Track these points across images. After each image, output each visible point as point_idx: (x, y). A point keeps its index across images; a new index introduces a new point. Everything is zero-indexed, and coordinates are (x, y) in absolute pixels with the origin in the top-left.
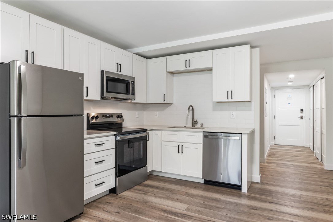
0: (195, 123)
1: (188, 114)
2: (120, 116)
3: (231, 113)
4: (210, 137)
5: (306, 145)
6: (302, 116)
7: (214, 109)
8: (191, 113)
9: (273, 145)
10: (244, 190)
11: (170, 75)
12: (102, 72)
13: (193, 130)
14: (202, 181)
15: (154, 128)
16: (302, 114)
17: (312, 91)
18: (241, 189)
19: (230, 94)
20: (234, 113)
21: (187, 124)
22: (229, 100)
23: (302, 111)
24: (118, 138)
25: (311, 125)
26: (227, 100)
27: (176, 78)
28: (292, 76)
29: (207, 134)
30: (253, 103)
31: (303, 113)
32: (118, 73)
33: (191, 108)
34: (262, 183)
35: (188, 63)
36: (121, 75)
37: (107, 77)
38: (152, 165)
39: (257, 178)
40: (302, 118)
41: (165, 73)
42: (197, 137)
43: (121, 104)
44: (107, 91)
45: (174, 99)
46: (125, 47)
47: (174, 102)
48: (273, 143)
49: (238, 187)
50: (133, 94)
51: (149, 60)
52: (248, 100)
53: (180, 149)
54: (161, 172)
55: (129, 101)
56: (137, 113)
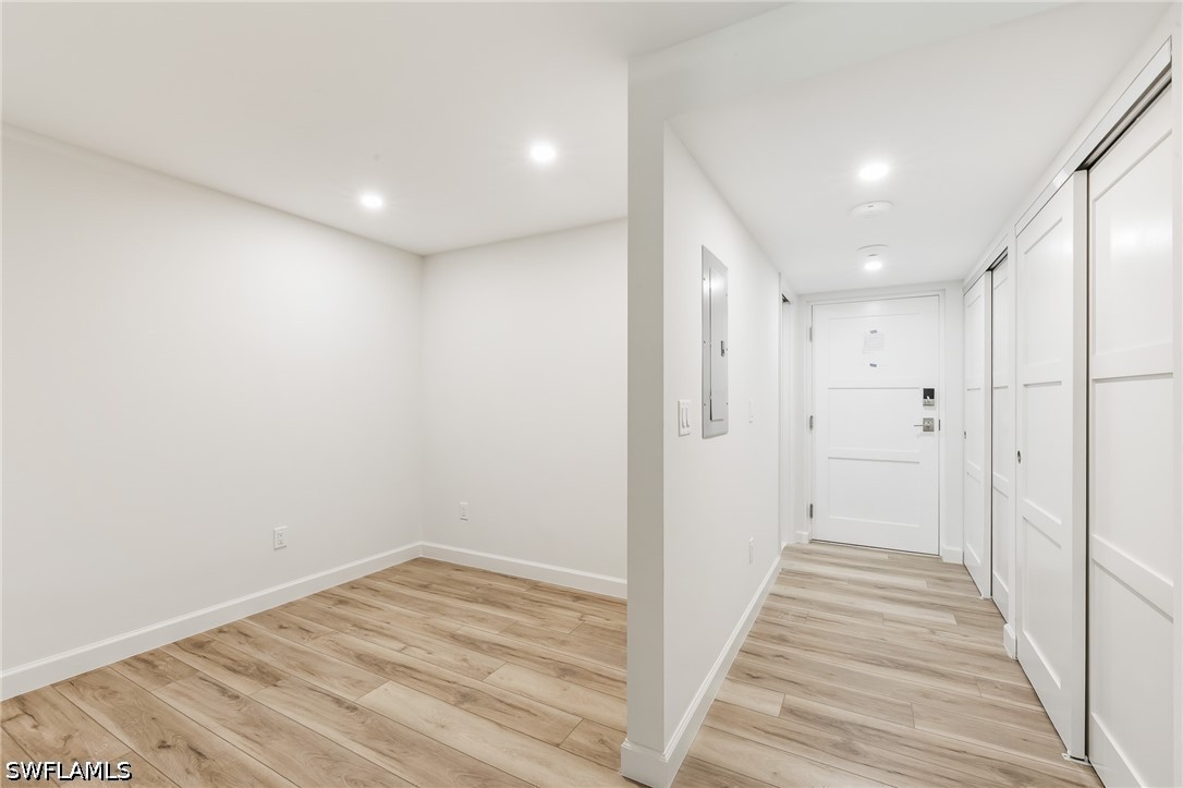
5: (951, 553)
6: (932, 420)
9: (805, 541)
16: (929, 413)
17: (983, 299)
23: (932, 397)
25: (979, 467)
28: (874, 171)
31: (937, 405)
40: (928, 429)
48: (807, 535)
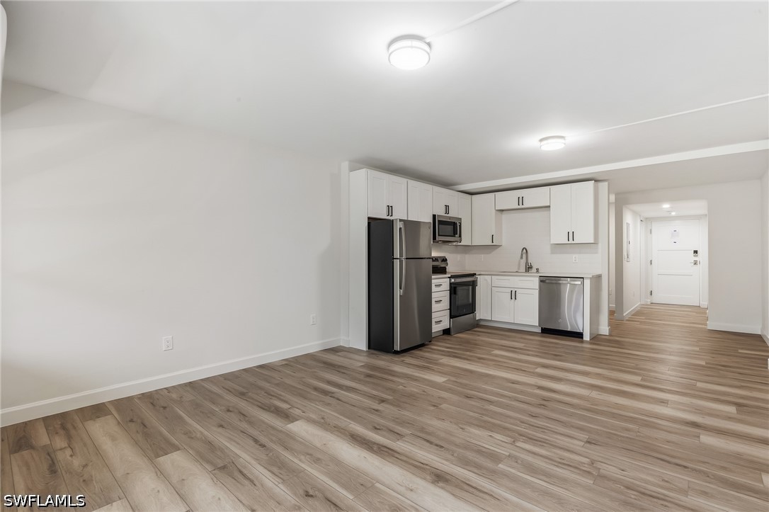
0: (529, 268)
1: (522, 258)
2: (444, 260)
3: (574, 256)
4: (547, 281)
5: (703, 305)
6: (697, 261)
7: (553, 252)
8: (524, 255)
9: (649, 303)
10: (587, 337)
11: (499, 213)
12: (434, 216)
13: (527, 274)
14: (539, 330)
15: (482, 273)
16: (696, 259)
18: (582, 338)
19: (571, 235)
20: (577, 256)
21: (519, 268)
22: (569, 242)
23: (697, 253)
24: (453, 280)
26: (568, 242)
27: (505, 216)
28: (666, 206)
29: (544, 279)
30: (600, 245)
31: (699, 256)
32: (446, 215)
33: (525, 250)
34: (610, 335)
35: (521, 200)
36: (450, 218)
37: (439, 221)
38: (481, 313)
39: (604, 329)
40: (696, 264)
41: (494, 211)
42: (533, 283)
43: (446, 247)
44: (439, 235)
45: (504, 240)
46: (446, 184)
47: (504, 243)
48: (649, 301)
49: (579, 335)
50: (460, 236)
51: (473, 196)
52: (593, 242)
53: (513, 295)
54: (491, 321)
55: (454, 244)
56: (459, 257)
